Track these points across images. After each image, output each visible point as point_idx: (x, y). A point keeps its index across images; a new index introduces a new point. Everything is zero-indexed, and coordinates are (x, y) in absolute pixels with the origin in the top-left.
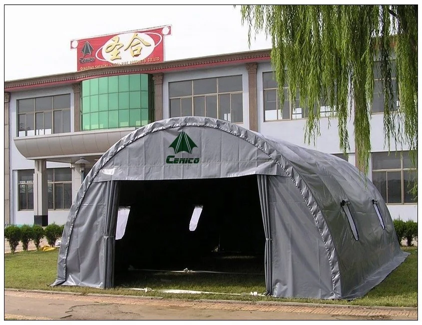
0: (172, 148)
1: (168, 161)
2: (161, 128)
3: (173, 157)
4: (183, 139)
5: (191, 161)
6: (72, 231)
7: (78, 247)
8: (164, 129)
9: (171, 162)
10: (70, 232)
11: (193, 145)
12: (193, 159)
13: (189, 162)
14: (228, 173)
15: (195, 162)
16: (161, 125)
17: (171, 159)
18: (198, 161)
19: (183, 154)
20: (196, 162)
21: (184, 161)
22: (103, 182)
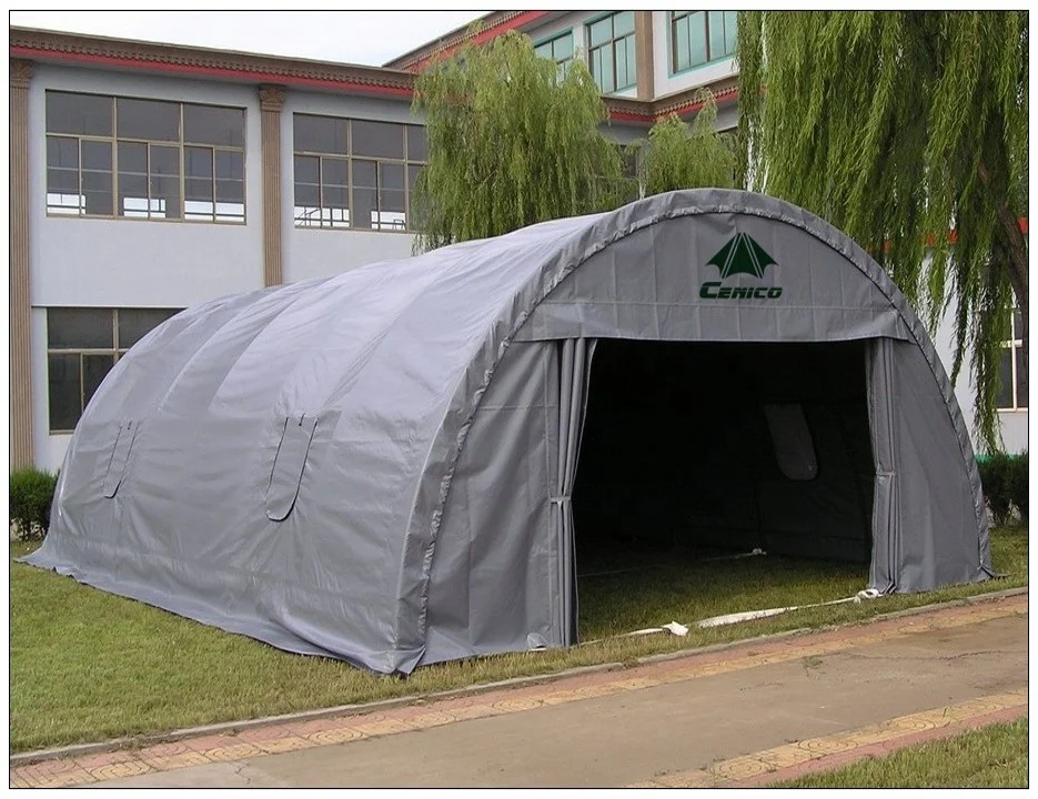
0: (715, 268)
1: (704, 294)
2: (691, 210)
3: (718, 284)
4: (742, 246)
5: (762, 293)
6: (449, 490)
7: (472, 540)
8: (700, 214)
9: (713, 296)
10: (443, 493)
11: (766, 260)
12: (766, 289)
13: (757, 296)
14: (828, 330)
15: (770, 295)
16: (691, 201)
17: (712, 290)
18: (778, 295)
19: (741, 279)
20: (774, 294)
21: (743, 293)
22: (545, 342)
